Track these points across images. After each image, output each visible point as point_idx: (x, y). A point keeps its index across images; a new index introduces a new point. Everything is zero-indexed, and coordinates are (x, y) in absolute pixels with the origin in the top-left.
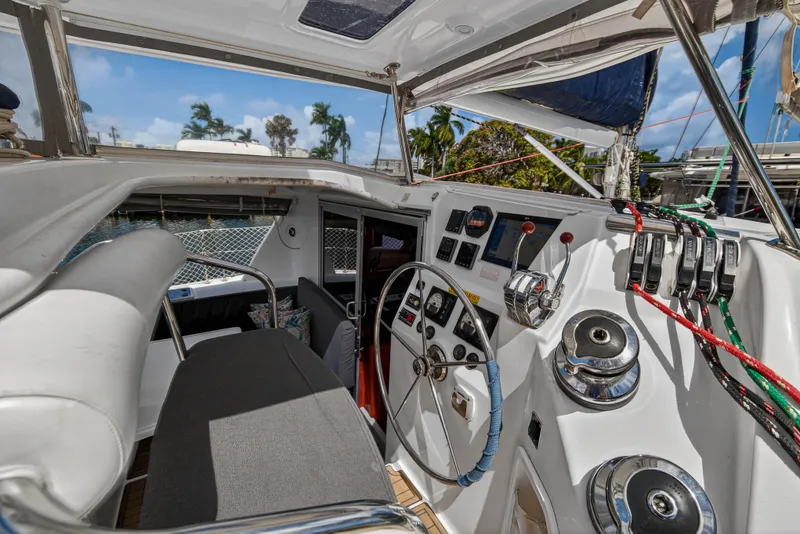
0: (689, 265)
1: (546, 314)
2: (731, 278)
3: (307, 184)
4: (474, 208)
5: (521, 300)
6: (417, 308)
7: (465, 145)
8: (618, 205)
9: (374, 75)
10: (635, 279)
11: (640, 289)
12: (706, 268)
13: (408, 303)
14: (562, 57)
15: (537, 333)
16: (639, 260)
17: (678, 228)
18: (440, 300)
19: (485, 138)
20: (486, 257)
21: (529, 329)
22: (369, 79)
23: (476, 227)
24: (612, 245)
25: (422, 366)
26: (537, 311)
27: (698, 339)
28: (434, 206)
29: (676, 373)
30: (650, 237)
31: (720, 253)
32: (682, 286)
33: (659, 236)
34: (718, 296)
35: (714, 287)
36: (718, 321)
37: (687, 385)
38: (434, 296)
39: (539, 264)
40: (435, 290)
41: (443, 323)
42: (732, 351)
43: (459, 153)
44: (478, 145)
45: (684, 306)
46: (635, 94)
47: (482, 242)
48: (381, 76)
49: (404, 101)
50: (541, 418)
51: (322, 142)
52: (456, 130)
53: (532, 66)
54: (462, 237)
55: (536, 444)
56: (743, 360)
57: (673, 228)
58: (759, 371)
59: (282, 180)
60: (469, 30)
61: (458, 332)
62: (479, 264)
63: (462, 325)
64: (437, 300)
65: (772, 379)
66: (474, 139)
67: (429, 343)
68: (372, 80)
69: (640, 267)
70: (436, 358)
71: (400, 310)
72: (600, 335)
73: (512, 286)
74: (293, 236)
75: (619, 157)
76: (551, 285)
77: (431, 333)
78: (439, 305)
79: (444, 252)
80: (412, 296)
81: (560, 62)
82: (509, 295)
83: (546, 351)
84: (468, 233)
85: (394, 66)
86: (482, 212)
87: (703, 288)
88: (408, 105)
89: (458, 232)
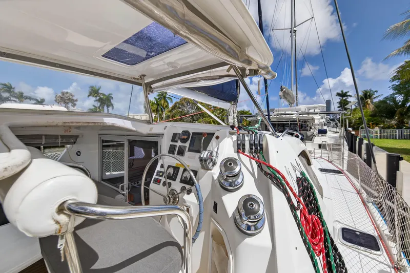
0: (252, 142)
1: (214, 164)
2: (262, 144)
3: (102, 124)
4: (183, 132)
5: (205, 160)
6: (162, 176)
7: (174, 107)
8: (233, 127)
9: (134, 78)
10: (239, 148)
11: (241, 151)
12: (256, 143)
13: (157, 175)
14: (208, 80)
15: (212, 171)
16: (239, 142)
17: (249, 132)
18: (173, 170)
19: (183, 105)
20: (189, 150)
21: (209, 171)
22: (131, 80)
23: (184, 139)
24: (232, 139)
25: (168, 198)
26: (211, 164)
27: (257, 163)
28: (165, 132)
29: (253, 175)
30: (241, 135)
31: (259, 138)
32: (251, 149)
33: (243, 135)
34: (260, 150)
35: (259, 148)
36: (261, 157)
37: (257, 177)
38: (169, 169)
39: (210, 147)
40: (169, 167)
41: (174, 180)
42: (264, 164)
43: (171, 111)
44: (180, 108)
45: (252, 155)
46: (234, 91)
47: (187, 144)
48: (138, 79)
49: (148, 89)
50: (217, 202)
51: (94, 106)
52: (169, 101)
53: (199, 81)
54: (179, 144)
55: (216, 213)
56: (266, 165)
57: (247, 133)
58: (270, 167)
59: (89, 123)
60: (176, 67)
61: (182, 181)
62: (187, 154)
63: (183, 178)
64: (171, 171)
65: (272, 168)
66: (178, 105)
67: (170, 189)
68: (133, 80)
69: (240, 144)
70: (173, 194)
71: (153, 178)
72: (230, 164)
73: (202, 156)
74: (79, 155)
75: (232, 113)
76: (214, 154)
77: (170, 184)
78: (172, 173)
79: (172, 150)
80: (158, 172)
81: (208, 81)
82: (201, 160)
83: (216, 177)
84: (181, 142)
85: (144, 76)
86: (186, 133)
87: (256, 148)
88: (150, 91)
89: (176, 142)
